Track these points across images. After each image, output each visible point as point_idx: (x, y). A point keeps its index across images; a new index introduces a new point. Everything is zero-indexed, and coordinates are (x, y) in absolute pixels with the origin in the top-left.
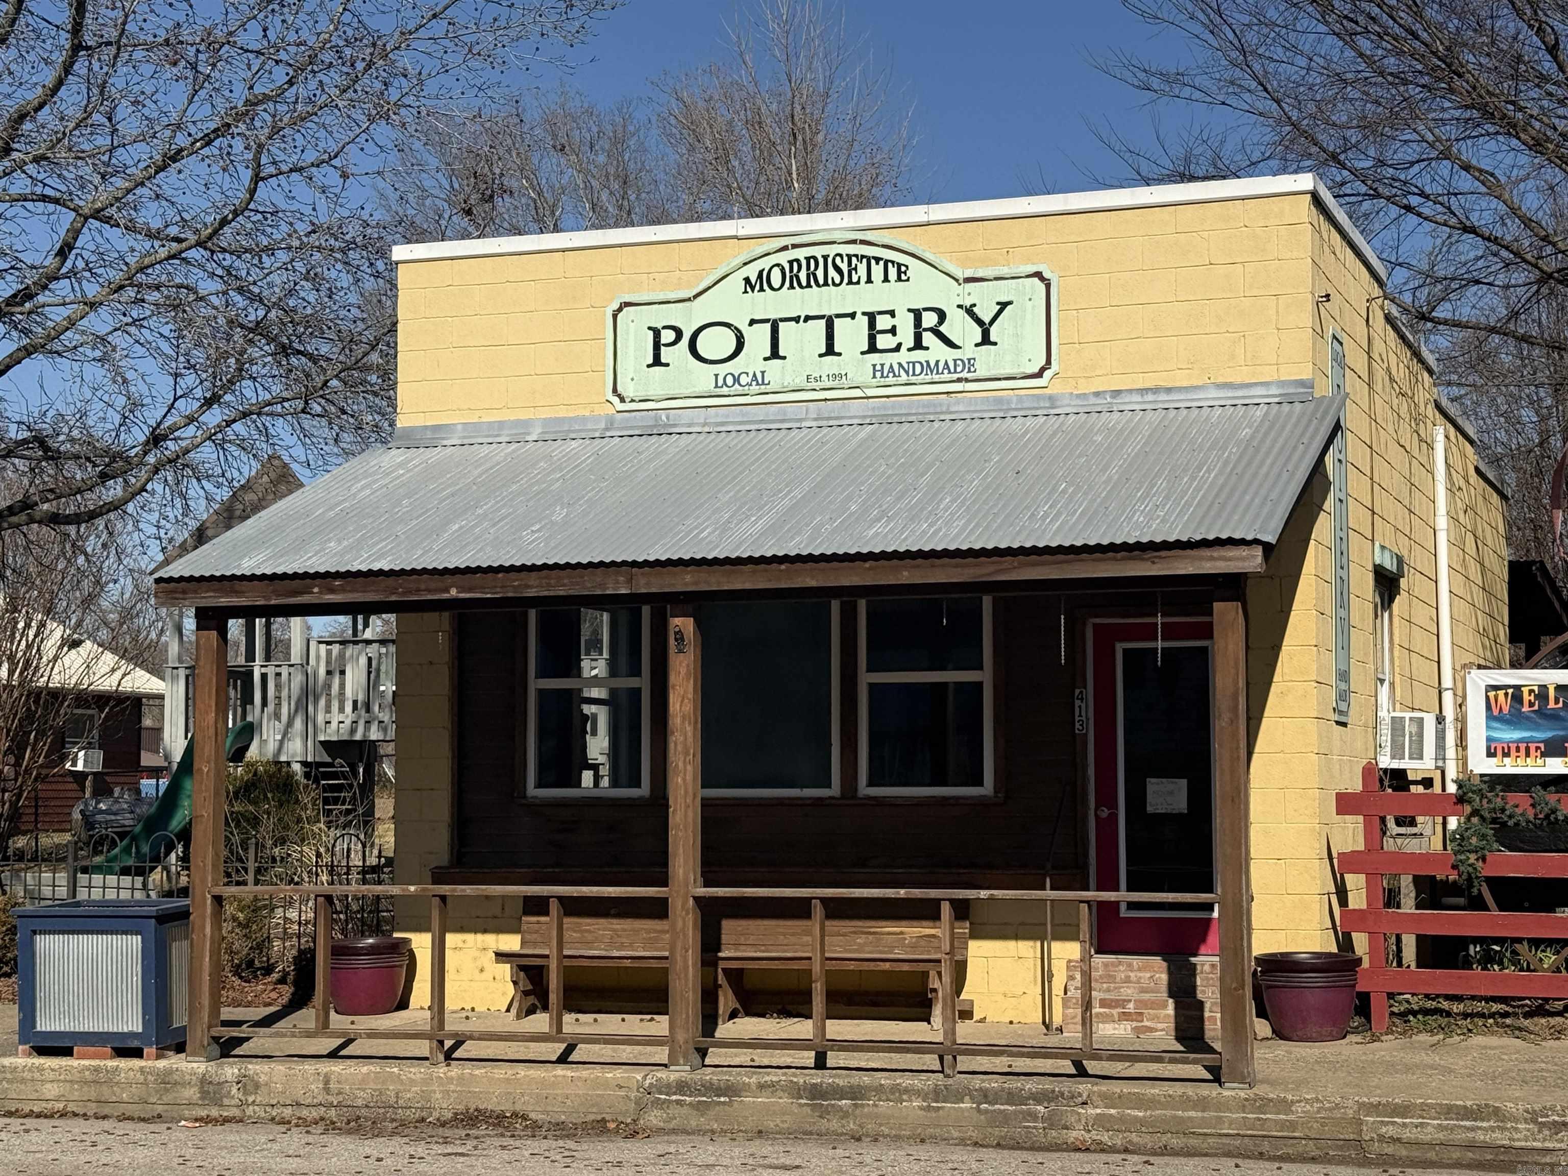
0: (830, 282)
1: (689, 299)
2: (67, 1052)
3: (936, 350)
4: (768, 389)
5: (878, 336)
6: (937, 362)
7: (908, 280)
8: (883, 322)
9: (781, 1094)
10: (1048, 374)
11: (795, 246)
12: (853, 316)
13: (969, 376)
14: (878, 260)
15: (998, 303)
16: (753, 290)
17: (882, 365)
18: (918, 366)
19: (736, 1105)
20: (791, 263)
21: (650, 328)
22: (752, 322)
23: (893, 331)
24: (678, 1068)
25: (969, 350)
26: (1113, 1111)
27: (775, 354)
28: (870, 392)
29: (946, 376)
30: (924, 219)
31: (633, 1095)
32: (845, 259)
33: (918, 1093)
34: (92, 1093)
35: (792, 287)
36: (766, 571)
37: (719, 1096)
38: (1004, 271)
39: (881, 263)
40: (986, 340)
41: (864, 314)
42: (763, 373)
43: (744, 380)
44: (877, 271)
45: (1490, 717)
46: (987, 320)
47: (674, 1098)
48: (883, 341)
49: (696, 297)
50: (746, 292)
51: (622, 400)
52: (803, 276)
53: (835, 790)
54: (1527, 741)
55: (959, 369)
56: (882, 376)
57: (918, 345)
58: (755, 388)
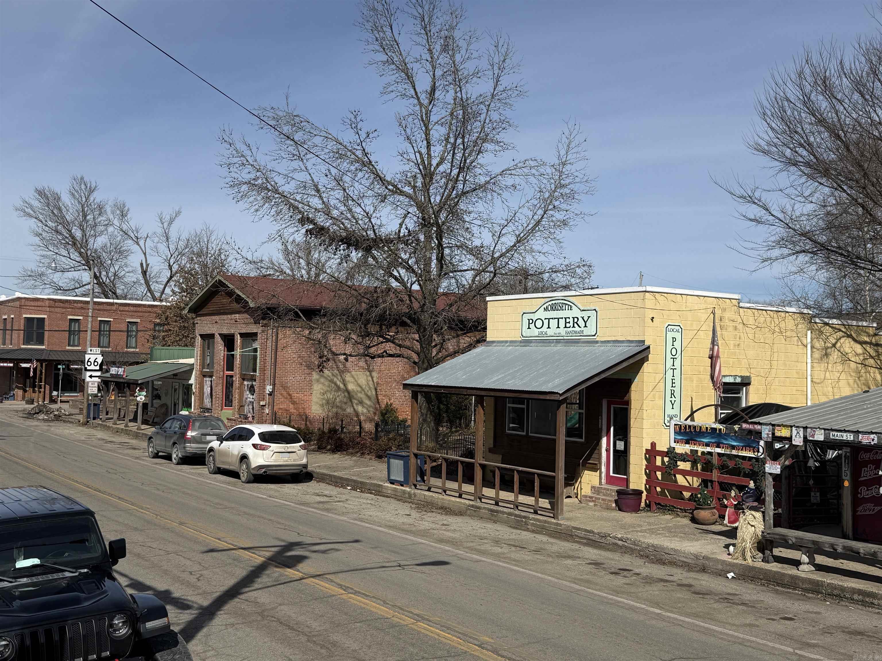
0: (558, 309)
1: (534, 313)
2: (393, 483)
3: (577, 329)
4: (548, 336)
6: (577, 331)
7: (572, 310)
8: (568, 320)
9: (486, 510)
10: (596, 335)
11: (552, 300)
12: (562, 318)
13: (582, 335)
14: (567, 304)
15: (588, 317)
16: (545, 311)
17: (567, 331)
18: (573, 332)
19: (480, 511)
20: (552, 304)
21: (528, 319)
22: (545, 319)
23: (569, 322)
25: (583, 328)
26: (534, 522)
28: (565, 338)
29: (578, 335)
30: (575, 294)
31: (466, 507)
32: (561, 304)
33: (506, 513)
34: (396, 493)
35: (552, 310)
37: (478, 509)
38: (589, 308)
40: (586, 326)
41: (564, 318)
42: (547, 332)
43: (544, 333)
45: (675, 432)
46: (586, 321)
47: (471, 508)
48: (568, 325)
49: (536, 312)
51: (523, 337)
52: (554, 308)
54: (682, 439)
55: (581, 333)
56: (567, 334)
57: (574, 327)
58: (545, 335)
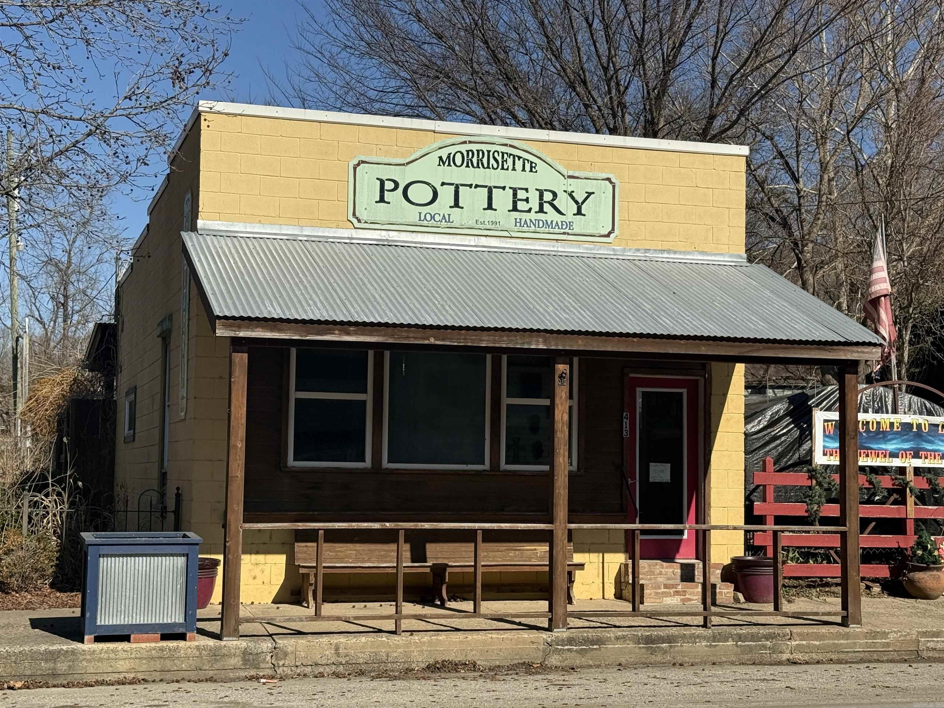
0: (491, 166)
1: (404, 165)
2: (126, 638)
3: (551, 215)
4: (452, 225)
5: (518, 202)
6: (552, 221)
7: (536, 172)
8: (521, 194)
9: (628, 642)
10: (612, 236)
11: (470, 142)
12: (504, 188)
13: (570, 231)
14: (519, 158)
15: (586, 193)
16: (444, 164)
17: (521, 219)
18: (541, 223)
19: (602, 649)
20: (468, 152)
21: (377, 179)
22: (443, 184)
23: (527, 200)
24: (559, 630)
25: (570, 217)
26: (804, 642)
27: (456, 204)
28: (514, 234)
29: (557, 230)
30: (546, 138)
31: (541, 647)
32: (500, 154)
33: (705, 638)
34: (158, 665)
35: (467, 166)
36: (625, 341)
37: (593, 645)
38: (590, 175)
39: (521, 160)
40: (579, 212)
41: (510, 188)
42: (449, 215)
43: (437, 218)
44: (519, 164)
45: (825, 436)
46: (580, 201)
47: (566, 647)
48: (521, 205)
49: (408, 163)
50: (439, 165)
51: (359, 221)
52: (475, 160)
53: (487, 466)
55: (564, 227)
56: (520, 226)
57: (541, 210)
58: (444, 224)
